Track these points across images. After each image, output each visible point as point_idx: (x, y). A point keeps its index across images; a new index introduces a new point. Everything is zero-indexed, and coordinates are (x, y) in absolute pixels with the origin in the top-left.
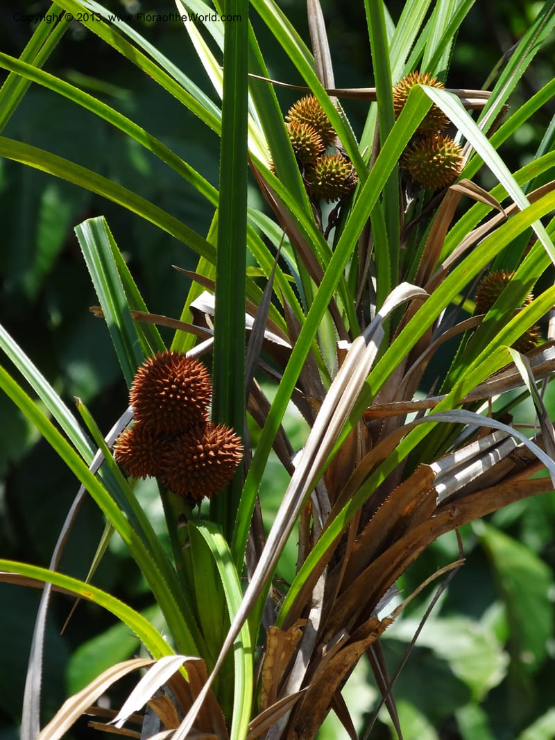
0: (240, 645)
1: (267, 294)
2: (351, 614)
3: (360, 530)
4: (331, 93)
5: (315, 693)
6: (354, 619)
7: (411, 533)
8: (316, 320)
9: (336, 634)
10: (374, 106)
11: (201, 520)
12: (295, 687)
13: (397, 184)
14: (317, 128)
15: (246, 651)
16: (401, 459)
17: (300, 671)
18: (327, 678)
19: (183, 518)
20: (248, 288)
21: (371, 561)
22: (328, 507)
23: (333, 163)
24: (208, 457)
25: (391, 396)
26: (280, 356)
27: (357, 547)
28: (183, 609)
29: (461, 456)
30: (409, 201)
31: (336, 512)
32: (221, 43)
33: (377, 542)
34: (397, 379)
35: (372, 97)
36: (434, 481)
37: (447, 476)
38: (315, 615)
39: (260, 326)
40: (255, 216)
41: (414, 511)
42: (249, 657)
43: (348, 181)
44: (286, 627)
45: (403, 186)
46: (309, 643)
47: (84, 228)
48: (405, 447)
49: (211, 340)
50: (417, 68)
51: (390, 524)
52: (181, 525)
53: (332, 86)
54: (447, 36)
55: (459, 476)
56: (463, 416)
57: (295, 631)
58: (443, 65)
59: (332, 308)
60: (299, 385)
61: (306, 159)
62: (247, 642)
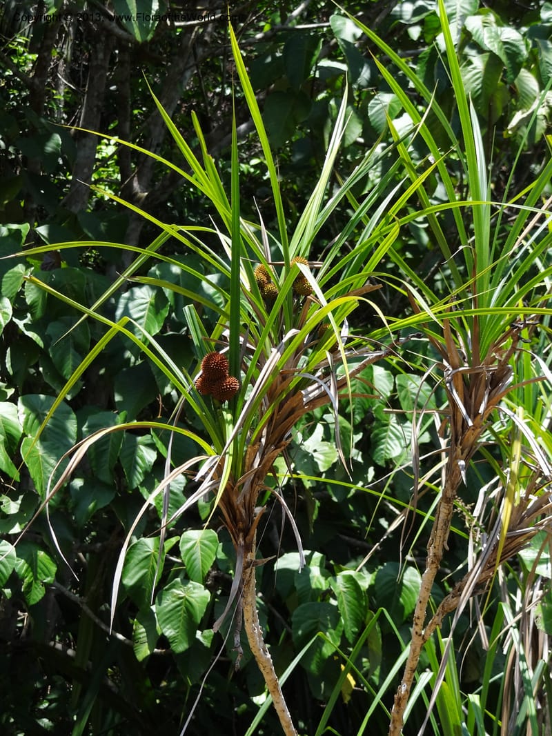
0: (228, 453)
1: (248, 331)
2: (276, 439)
3: (279, 412)
4: (270, 264)
5: (263, 467)
6: (277, 441)
7: (296, 413)
8: (264, 338)
9: (271, 447)
10: (284, 267)
11: (224, 410)
12: (256, 466)
13: (291, 295)
14: (265, 275)
15: (230, 455)
16: (291, 389)
17: (258, 460)
18: (268, 461)
19: (219, 408)
20: (240, 328)
21: (284, 421)
22: (268, 404)
23: (270, 287)
24: (227, 388)
25: (289, 365)
26: (252, 352)
27: (278, 417)
28: (219, 439)
29: (310, 389)
30: (296, 301)
31: (270, 406)
32: (231, 245)
33: (284, 417)
34: (291, 361)
35: (283, 265)
36: (303, 396)
37: (307, 395)
38: (263, 440)
39: (245, 342)
40: (244, 302)
41: (296, 406)
42: (231, 458)
43: (276, 292)
44: (254, 445)
45: (294, 295)
46: (261, 450)
47: (186, 308)
48: (292, 385)
49: (228, 348)
50: (298, 255)
51: (289, 410)
52: (218, 410)
53: (270, 262)
54: (309, 243)
55: (311, 395)
56: (311, 377)
57: (257, 446)
58: (307, 254)
59: (270, 336)
60: (258, 361)
61: (261, 286)
62: (231, 452)
